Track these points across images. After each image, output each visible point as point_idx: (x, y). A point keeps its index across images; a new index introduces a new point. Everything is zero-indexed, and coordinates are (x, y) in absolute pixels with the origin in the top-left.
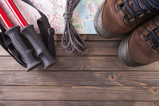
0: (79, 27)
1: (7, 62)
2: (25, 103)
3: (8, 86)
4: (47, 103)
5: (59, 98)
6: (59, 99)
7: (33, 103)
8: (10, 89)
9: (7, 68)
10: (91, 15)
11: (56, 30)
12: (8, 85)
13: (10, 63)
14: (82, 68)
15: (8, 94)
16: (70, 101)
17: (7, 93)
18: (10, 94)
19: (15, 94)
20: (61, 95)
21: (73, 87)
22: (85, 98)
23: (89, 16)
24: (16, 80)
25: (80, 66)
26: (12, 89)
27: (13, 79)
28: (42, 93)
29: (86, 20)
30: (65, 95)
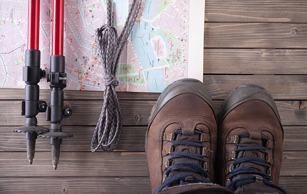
0: (137, 79)
1: (6, 111)
2: (39, 181)
3: (8, 152)
4: (77, 181)
5: (99, 172)
6: (98, 174)
7: (52, 181)
8: (11, 158)
9: (6, 120)
10: (159, 60)
11: (98, 84)
12: (7, 150)
13: (11, 112)
14: (138, 120)
15: (9, 167)
16: (118, 178)
17: (6, 164)
18: (10, 167)
19: (20, 167)
20: (101, 168)
21: (123, 154)
22: (143, 173)
23: (156, 62)
24: (21, 141)
25: (135, 118)
26: (15, 158)
27: (17, 141)
28: (68, 164)
29: (150, 69)
30: (109, 168)
